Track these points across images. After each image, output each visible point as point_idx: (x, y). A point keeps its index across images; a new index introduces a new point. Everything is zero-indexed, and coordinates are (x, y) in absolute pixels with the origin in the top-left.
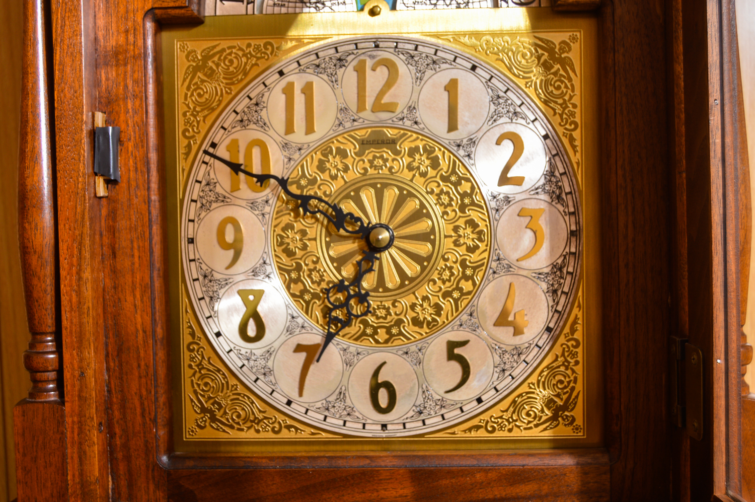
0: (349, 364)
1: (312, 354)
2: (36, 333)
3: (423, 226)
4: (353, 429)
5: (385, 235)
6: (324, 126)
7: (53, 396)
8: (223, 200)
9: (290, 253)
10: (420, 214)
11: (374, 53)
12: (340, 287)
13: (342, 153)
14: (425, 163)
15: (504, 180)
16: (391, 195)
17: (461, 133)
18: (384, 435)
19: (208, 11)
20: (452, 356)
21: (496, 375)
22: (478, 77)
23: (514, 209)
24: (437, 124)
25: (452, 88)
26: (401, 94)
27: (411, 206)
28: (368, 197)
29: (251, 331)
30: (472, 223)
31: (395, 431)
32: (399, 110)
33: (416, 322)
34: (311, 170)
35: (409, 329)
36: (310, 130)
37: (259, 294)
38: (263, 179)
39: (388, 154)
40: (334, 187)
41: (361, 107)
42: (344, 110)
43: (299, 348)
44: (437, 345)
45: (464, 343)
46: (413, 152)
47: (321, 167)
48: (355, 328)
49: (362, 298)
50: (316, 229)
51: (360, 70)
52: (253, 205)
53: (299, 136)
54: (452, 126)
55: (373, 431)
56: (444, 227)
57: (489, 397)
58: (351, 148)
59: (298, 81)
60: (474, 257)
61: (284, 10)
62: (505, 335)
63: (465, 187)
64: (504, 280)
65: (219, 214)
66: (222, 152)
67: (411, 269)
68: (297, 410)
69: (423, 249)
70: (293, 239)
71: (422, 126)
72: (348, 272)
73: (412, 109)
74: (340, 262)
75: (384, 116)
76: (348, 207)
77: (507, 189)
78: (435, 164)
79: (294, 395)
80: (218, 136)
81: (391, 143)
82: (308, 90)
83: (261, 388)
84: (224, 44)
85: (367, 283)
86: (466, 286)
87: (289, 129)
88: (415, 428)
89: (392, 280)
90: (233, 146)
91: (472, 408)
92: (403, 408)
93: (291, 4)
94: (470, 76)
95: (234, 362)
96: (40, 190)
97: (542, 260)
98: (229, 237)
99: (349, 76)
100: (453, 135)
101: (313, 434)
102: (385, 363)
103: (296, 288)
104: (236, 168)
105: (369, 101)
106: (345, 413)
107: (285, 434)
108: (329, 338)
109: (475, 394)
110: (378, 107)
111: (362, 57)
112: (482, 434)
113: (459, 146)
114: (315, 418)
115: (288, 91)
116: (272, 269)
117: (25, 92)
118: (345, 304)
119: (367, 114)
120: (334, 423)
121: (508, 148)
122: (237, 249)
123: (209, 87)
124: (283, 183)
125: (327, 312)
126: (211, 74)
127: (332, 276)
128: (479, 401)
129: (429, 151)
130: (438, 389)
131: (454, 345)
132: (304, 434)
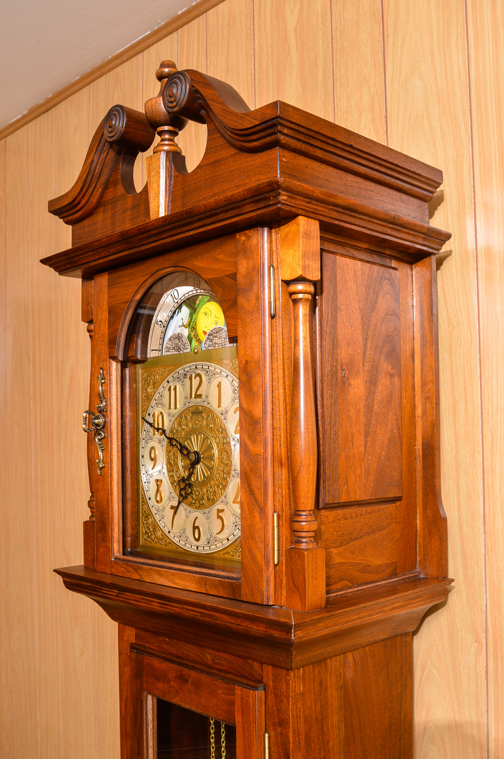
0: (187, 517)
1: (176, 510)
3: (210, 452)
4: (188, 547)
6: (180, 406)
8: (151, 438)
9: (170, 464)
10: (210, 446)
11: (195, 371)
12: (184, 480)
13: (186, 418)
14: (211, 422)
16: (201, 438)
17: (222, 409)
18: (197, 552)
20: (219, 517)
21: (234, 527)
22: (229, 380)
24: (215, 404)
25: (219, 386)
26: (204, 390)
27: (207, 443)
28: (194, 438)
29: (158, 498)
30: (224, 450)
31: (201, 550)
32: (203, 397)
33: (208, 499)
34: (176, 426)
35: (205, 502)
36: (176, 407)
37: (161, 482)
39: (200, 418)
40: (183, 434)
41: (191, 397)
42: (186, 398)
43: (172, 508)
44: (214, 510)
45: (222, 511)
46: (208, 417)
47: (178, 424)
48: (189, 499)
49: (191, 486)
50: (177, 454)
51: (191, 378)
52: (160, 443)
53: (173, 411)
54: (219, 406)
55: (194, 549)
56: (217, 454)
57: (231, 538)
58: (189, 416)
59: (173, 385)
60: (227, 470)
61: (169, 353)
62: (236, 508)
63: (224, 434)
64: (236, 481)
65: (150, 445)
66: (151, 417)
67: (207, 473)
68: (172, 536)
69: (211, 464)
70: (171, 457)
71: (210, 405)
72: (187, 473)
73: (207, 397)
74: (185, 468)
75: (199, 400)
76: (188, 443)
78: (215, 423)
79: (171, 529)
80: (149, 410)
81: (201, 413)
82: (175, 389)
84: (152, 370)
85: (193, 478)
86: (224, 483)
87: (170, 408)
88: (207, 550)
89: (201, 478)
91: (225, 543)
92: (203, 540)
93: (171, 350)
94: (225, 379)
95: (154, 511)
98: (153, 455)
99: (188, 382)
100: (220, 409)
101: (177, 548)
102: (197, 517)
103: (172, 480)
105: (194, 394)
106: (186, 539)
107: (168, 546)
108: (180, 503)
109: (226, 536)
110: (197, 396)
111: (191, 373)
112: (229, 556)
113: (222, 414)
114: (177, 540)
115: (170, 389)
116: (165, 470)
118: (185, 488)
119: (193, 400)
120: (182, 544)
122: (155, 460)
124: (164, 431)
125: (180, 491)
127: (182, 475)
128: (228, 540)
129: (213, 416)
130: (215, 533)
131: (219, 511)
132: (174, 548)
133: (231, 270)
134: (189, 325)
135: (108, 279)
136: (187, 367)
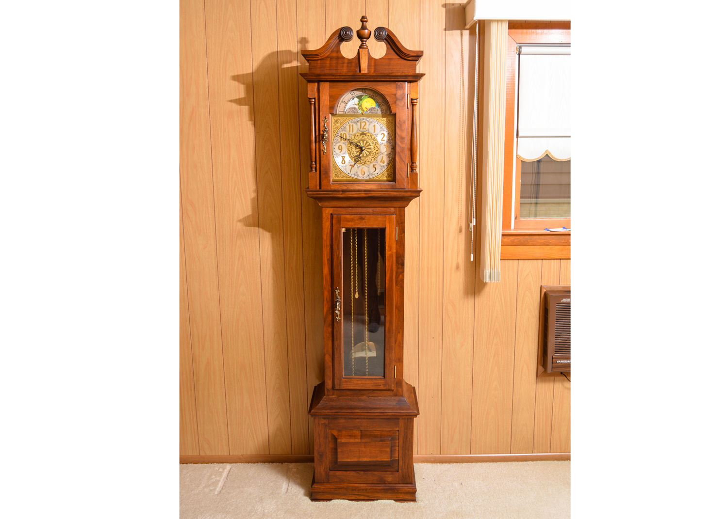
0: (358, 168)
1: (353, 166)
2: (312, 162)
3: (370, 147)
4: (358, 178)
5: (364, 148)
6: (355, 131)
7: (314, 171)
8: (339, 142)
9: (349, 151)
10: (369, 145)
11: (363, 120)
12: (357, 156)
13: (358, 136)
14: (370, 137)
15: (382, 140)
16: (365, 142)
17: (375, 133)
18: (363, 179)
19: (338, 113)
20: (373, 167)
23: (383, 145)
24: (372, 131)
25: (374, 126)
26: (367, 127)
27: (368, 144)
28: (361, 142)
29: (343, 162)
30: (377, 147)
31: (365, 178)
32: (366, 129)
33: (368, 162)
34: (353, 138)
35: (367, 162)
36: (353, 132)
37: (344, 157)
38: (346, 139)
39: (365, 136)
40: (356, 141)
42: (358, 129)
43: (350, 165)
44: (372, 165)
46: (368, 136)
47: (354, 138)
48: (359, 162)
49: (360, 158)
50: (353, 147)
51: (361, 123)
52: (344, 143)
53: (351, 133)
54: (374, 132)
55: (361, 178)
56: (373, 147)
57: (379, 173)
58: (359, 135)
59: (351, 124)
60: (377, 152)
62: (382, 164)
63: (376, 141)
64: (382, 156)
65: (339, 144)
66: (339, 135)
67: (368, 153)
68: (350, 175)
69: (370, 150)
70: (350, 148)
71: (370, 132)
72: (358, 154)
73: (368, 129)
74: (357, 152)
76: (358, 144)
77: (383, 142)
78: (372, 137)
79: (349, 172)
80: (338, 132)
81: (365, 134)
82: (353, 126)
83: (345, 171)
84: (340, 118)
85: (361, 155)
86: (376, 156)
87: (350, 132)
88: (368, 178)
89: (365, 155)
90: (341, 134)
91: (376, 175)
92: (366, 175)
93: (350, 112)
94: (378, 124)
95: (340, 167)
96: (313, 140)
97: (386, 153)
98: (340, 148)
99: (359, 124)
101: (353, 178)
102: (363, 168)
103: (350, 156)
104: (341, 137)
105: (362, 128)
106: (357, 175)
107: (348, 178)
108: (355, 164)
109: (377, 173)
110: (363, 129)
111: (361, 121)
112: (378, 179)
113: (375, 135)
114: (353, 176)
115: (350, 126)
116: (347, 153)
117: (311, 125)
118: (358, 159)
119: (361, 130)
120: (356, 177)
121: (383, 135)
122: (341, 150)
123: (337, 125)
124: (349, 140)
125: (355, 160)
126: (338, 123)
127: (356, 154)
129: (371, 136)
130: (371, 172)
131: (374, 165)
132: (351, 178)
133: (394, 92)
134: (358, 104)
135: (329, 85)
136: (358, 119)
